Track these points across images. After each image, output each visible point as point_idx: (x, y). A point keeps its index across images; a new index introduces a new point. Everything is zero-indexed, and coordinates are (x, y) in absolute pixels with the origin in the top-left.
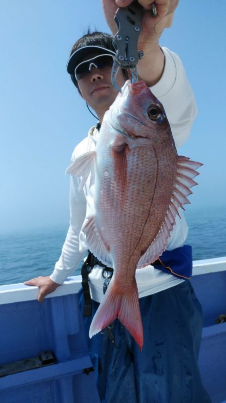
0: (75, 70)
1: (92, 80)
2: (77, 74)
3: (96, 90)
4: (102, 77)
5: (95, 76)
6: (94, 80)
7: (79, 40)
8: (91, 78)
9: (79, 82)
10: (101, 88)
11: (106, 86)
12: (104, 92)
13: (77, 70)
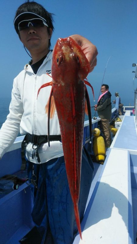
0: (19, 24)
1: (29, 33)
2: (19, 27)
3: (31, 39)
4: (35, 32)
5: (32, 31)
6: (30, 33)
7: (22, 5)
8: (29, 31)
9: (20, 32)
10: (34, 39)
11: (38, 38)
12: (36, 42)
13: (20, 24)
